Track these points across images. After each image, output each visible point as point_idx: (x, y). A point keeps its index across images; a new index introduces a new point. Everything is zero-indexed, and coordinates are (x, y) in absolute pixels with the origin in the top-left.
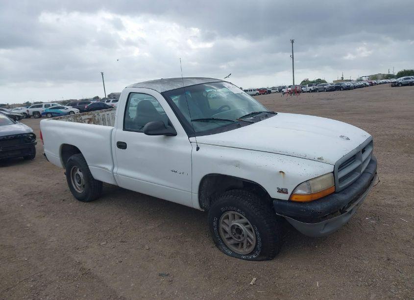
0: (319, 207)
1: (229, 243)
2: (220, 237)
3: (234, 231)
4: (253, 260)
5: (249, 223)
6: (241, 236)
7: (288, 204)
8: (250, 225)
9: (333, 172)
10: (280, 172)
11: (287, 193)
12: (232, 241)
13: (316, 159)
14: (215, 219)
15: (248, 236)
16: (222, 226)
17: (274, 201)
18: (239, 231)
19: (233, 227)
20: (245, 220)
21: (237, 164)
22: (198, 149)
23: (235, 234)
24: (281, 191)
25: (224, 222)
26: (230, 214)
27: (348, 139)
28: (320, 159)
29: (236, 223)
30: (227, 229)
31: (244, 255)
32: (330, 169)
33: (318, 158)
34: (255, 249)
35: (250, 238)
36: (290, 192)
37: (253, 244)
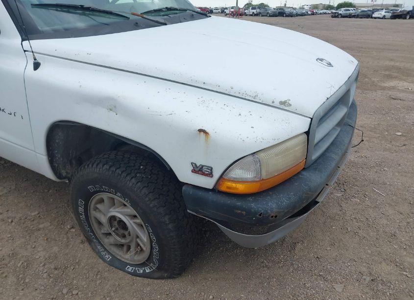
0: (274, 206)
1: (106, 241)
2: (92, 231)
3: (116, 223)
4: (145, 276)
5: (138, 216)
6: (126, 233)
7: (211, 197)
8: (139, 221)
9: (307, 133)
10: (200, 131)
11: (210, 175)
12: (111, 240)
13: (277, 104)
14: (81, 202)
15: (138, 237)
16: (93, 213)
17: (184, 188)
18: (123, 225)
19: (112, 219)
20: (130, 210)
21: (112, 105)
22: (37, 66)
23: (117, 229)
24: (198, 170)
25: (96, 209)
26: (105, 196)
27: (330, 64)
28: (284, 105)
29: (117, 212)
30: (104, 220)
31: (131, 265)
32: (302, 125)
33: (282, 103)
34: (150, 259)
35: (141, 240)
36: (217, 174)
37: (147, 249)
